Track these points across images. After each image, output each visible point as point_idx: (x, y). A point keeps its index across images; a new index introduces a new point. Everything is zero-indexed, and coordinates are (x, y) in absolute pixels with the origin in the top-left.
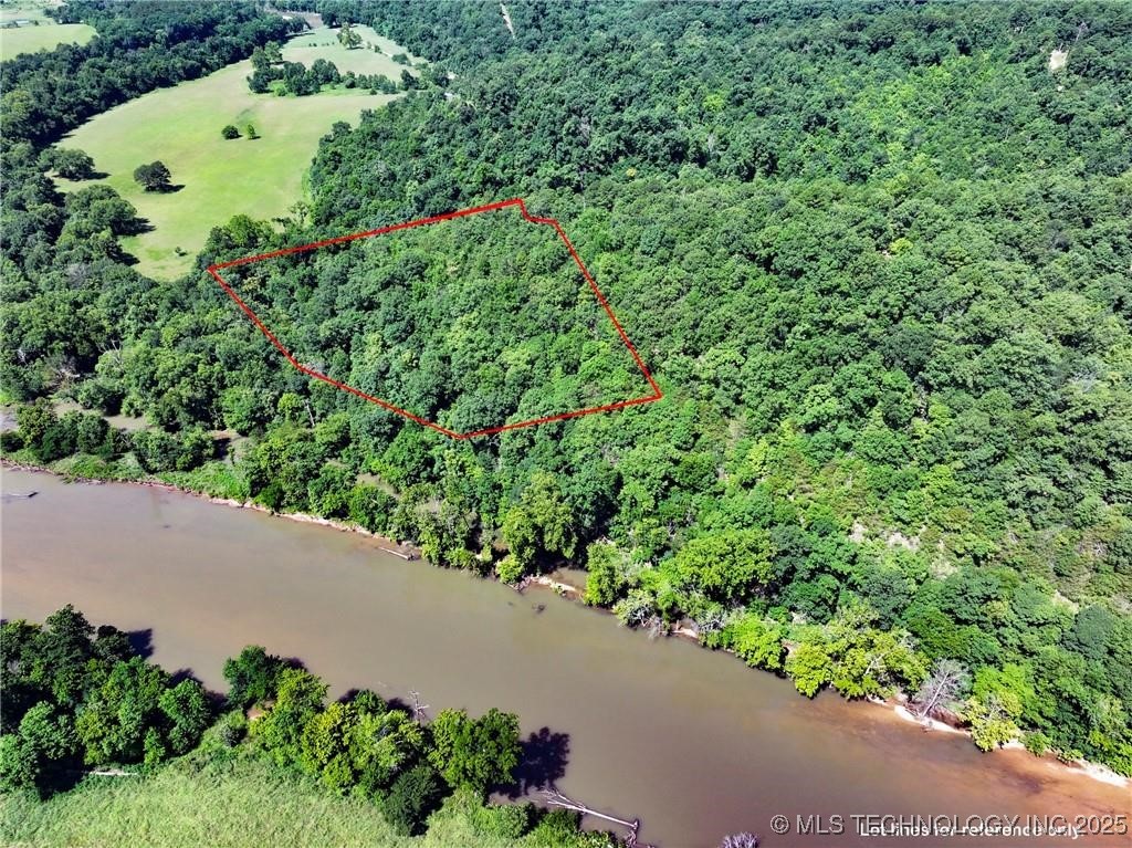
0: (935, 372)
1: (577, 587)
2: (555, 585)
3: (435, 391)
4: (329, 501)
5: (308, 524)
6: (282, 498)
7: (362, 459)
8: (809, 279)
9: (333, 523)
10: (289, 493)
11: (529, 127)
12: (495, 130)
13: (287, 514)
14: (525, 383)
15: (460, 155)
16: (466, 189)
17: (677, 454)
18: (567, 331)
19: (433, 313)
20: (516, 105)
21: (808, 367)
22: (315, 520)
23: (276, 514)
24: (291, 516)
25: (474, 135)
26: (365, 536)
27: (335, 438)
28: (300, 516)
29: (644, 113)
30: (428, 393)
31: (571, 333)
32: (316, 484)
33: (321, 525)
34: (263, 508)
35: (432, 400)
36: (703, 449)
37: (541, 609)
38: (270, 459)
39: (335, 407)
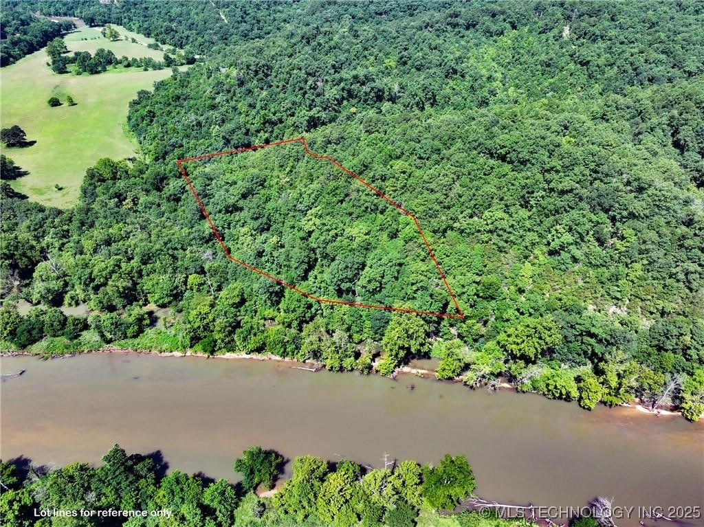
0: (619, 211)
1: (428, 370)
2: (414, 371)
3: (306, 260)
4: (253, 342)
5: (235, 360)
6: (215, 345)
7: (256, 312)
8: (533, 164)
9: (255, 356)
10: (219, 341)
11: (284, 86)
12: (262, 89)
13: (219, 355)
14: (367, 248)
15: (242, 106)
16: (253, 128)
17: (478, 279)
18: (382, 213)
19: (282, 210)
20: (271, 72)
21: (547, 216)
22: (240, 357)
23: (211, 356)
24: (222, 356)
25: (249, 93)
26: (279, 361)
27: (237, 300)
28: (229, 355)
29: (354, 72)
30: (303, 262)
31: (386, 213)
32: (242, 332)
33: (245, 359)
34: (200, 354)
35: (305, 266)
36: (489, 273)
37: (413, 388)
38: (201, 320)
39: (227, 280)
